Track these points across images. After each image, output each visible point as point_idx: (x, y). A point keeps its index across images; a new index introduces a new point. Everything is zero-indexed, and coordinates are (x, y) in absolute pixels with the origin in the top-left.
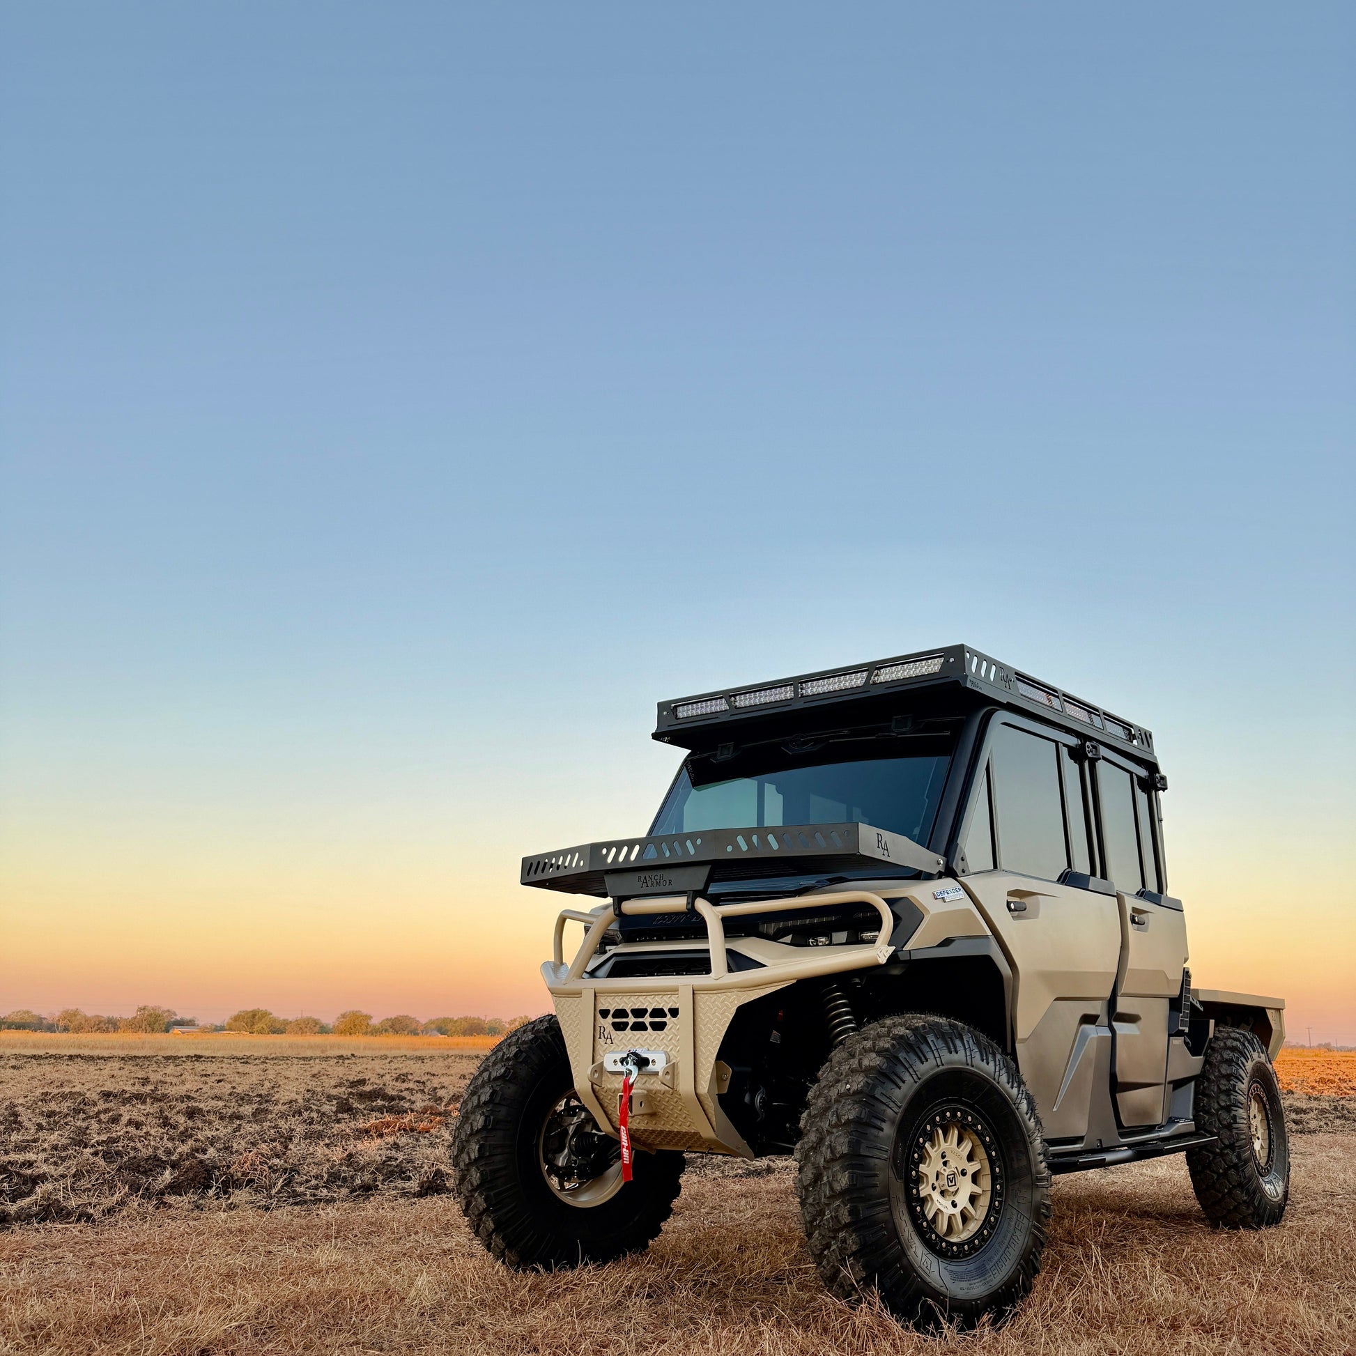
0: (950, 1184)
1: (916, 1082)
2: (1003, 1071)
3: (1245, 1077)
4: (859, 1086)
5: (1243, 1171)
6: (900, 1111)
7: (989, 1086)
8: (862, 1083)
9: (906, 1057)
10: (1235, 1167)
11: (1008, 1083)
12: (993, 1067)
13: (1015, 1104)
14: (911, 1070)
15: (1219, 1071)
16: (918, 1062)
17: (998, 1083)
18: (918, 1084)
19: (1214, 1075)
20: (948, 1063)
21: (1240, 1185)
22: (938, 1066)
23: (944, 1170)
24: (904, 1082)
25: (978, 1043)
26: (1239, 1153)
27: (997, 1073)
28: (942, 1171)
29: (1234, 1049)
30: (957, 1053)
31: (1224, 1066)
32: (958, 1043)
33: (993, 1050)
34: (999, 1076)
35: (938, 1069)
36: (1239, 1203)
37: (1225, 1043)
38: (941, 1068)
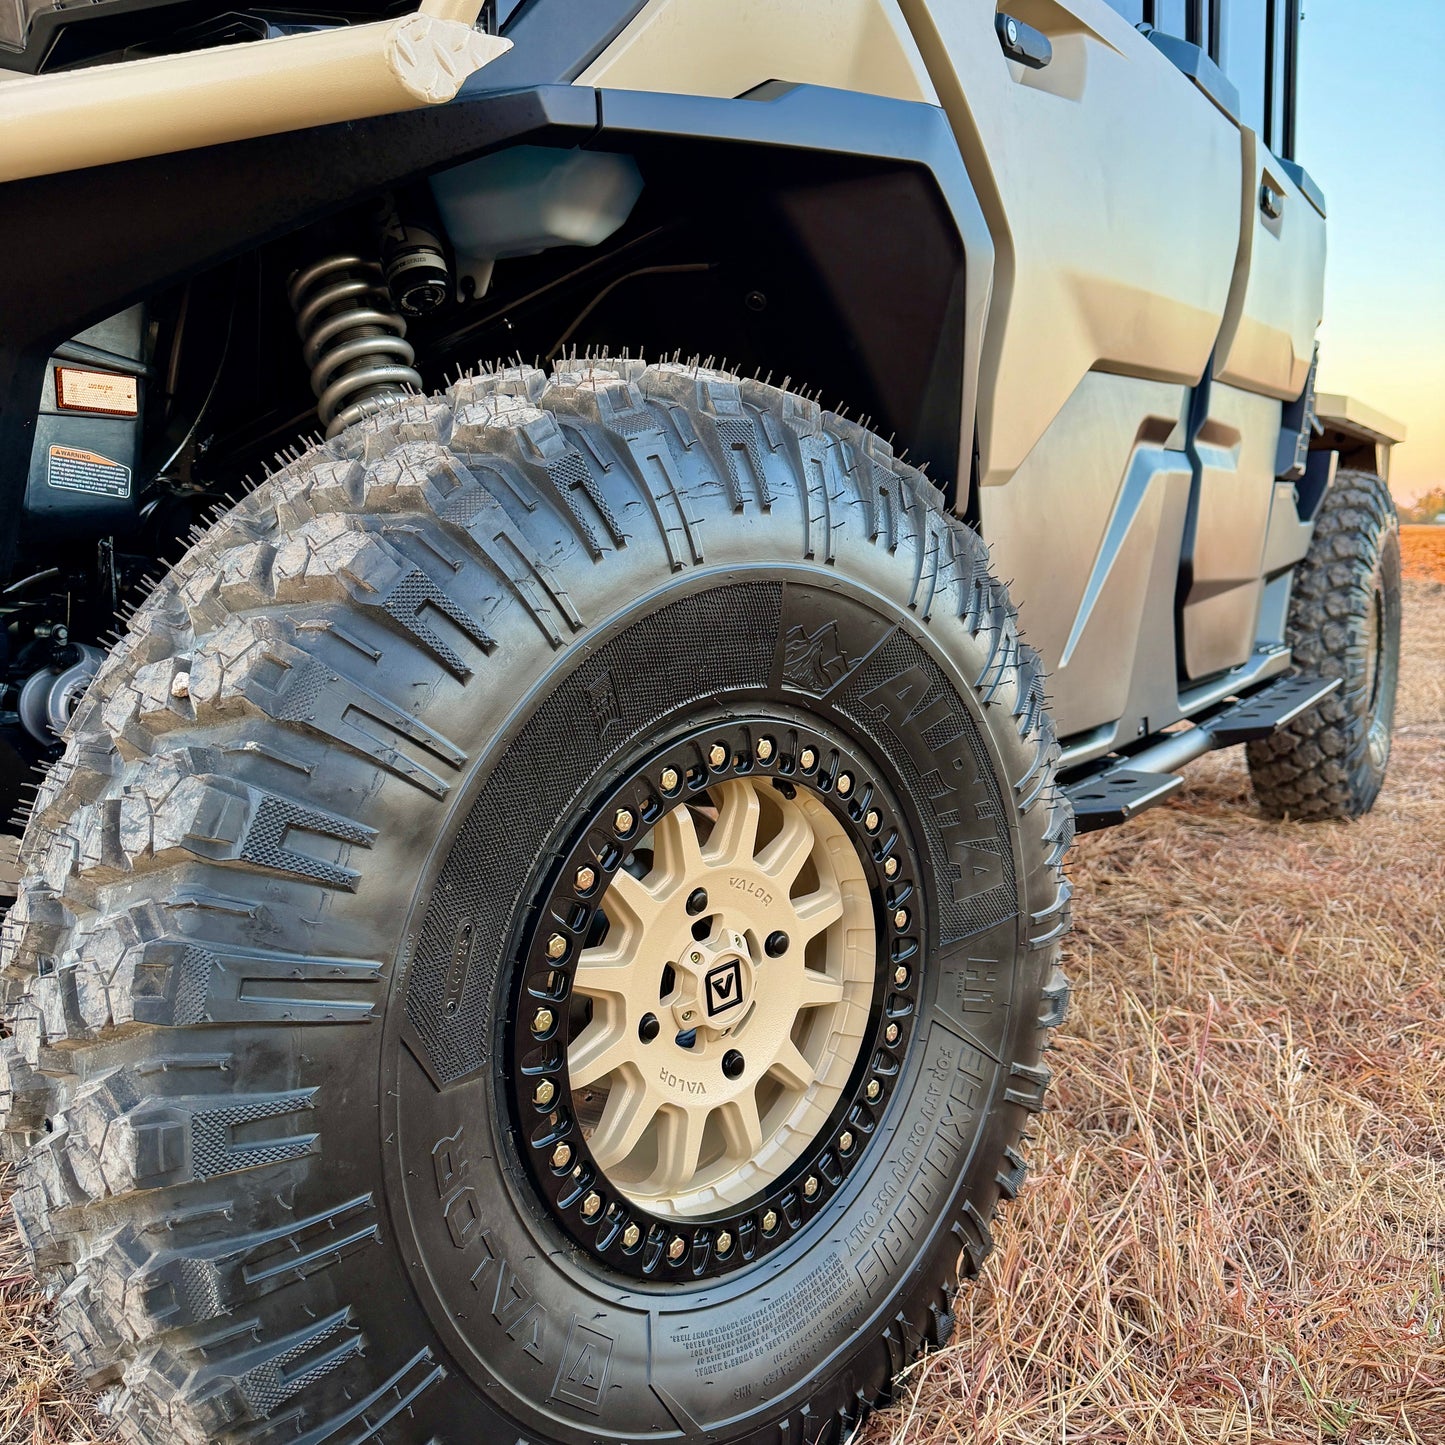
0: (718, 1002)
1: (554, 644)
2: (948, 575)
3: (1375, 560)
4: (229, 680)
5: (1351, 731)
6: (459, 786)
7: (892, 630)
8: (242, 668)
9: (510, 530)
10: (1339, 723)
11: (963, 616)
12: (912, 563)
13: (979, 689)
14: (534, 594)
15: (1333, 549)
16: (574, 552)
17: (927, 619)
18: (563, 653)
19: (1323, 557)
20: (719, 554)
21: (1341, 755)
22: (676, 568)
23: (697, 956)
24: (486, 647)
25: (858, 469)
26: (1351, 701)
27: (925, 584)
28: (687, 963)
29: (1360, 508)
30: (766, 508)
31: (1344, 540)
32: (776, 469)
33: (914, 498)
34: (932, 592)
35: (672, 580)
36: (1331, 785)
37: (1344, 497)
38: (690, 572)
